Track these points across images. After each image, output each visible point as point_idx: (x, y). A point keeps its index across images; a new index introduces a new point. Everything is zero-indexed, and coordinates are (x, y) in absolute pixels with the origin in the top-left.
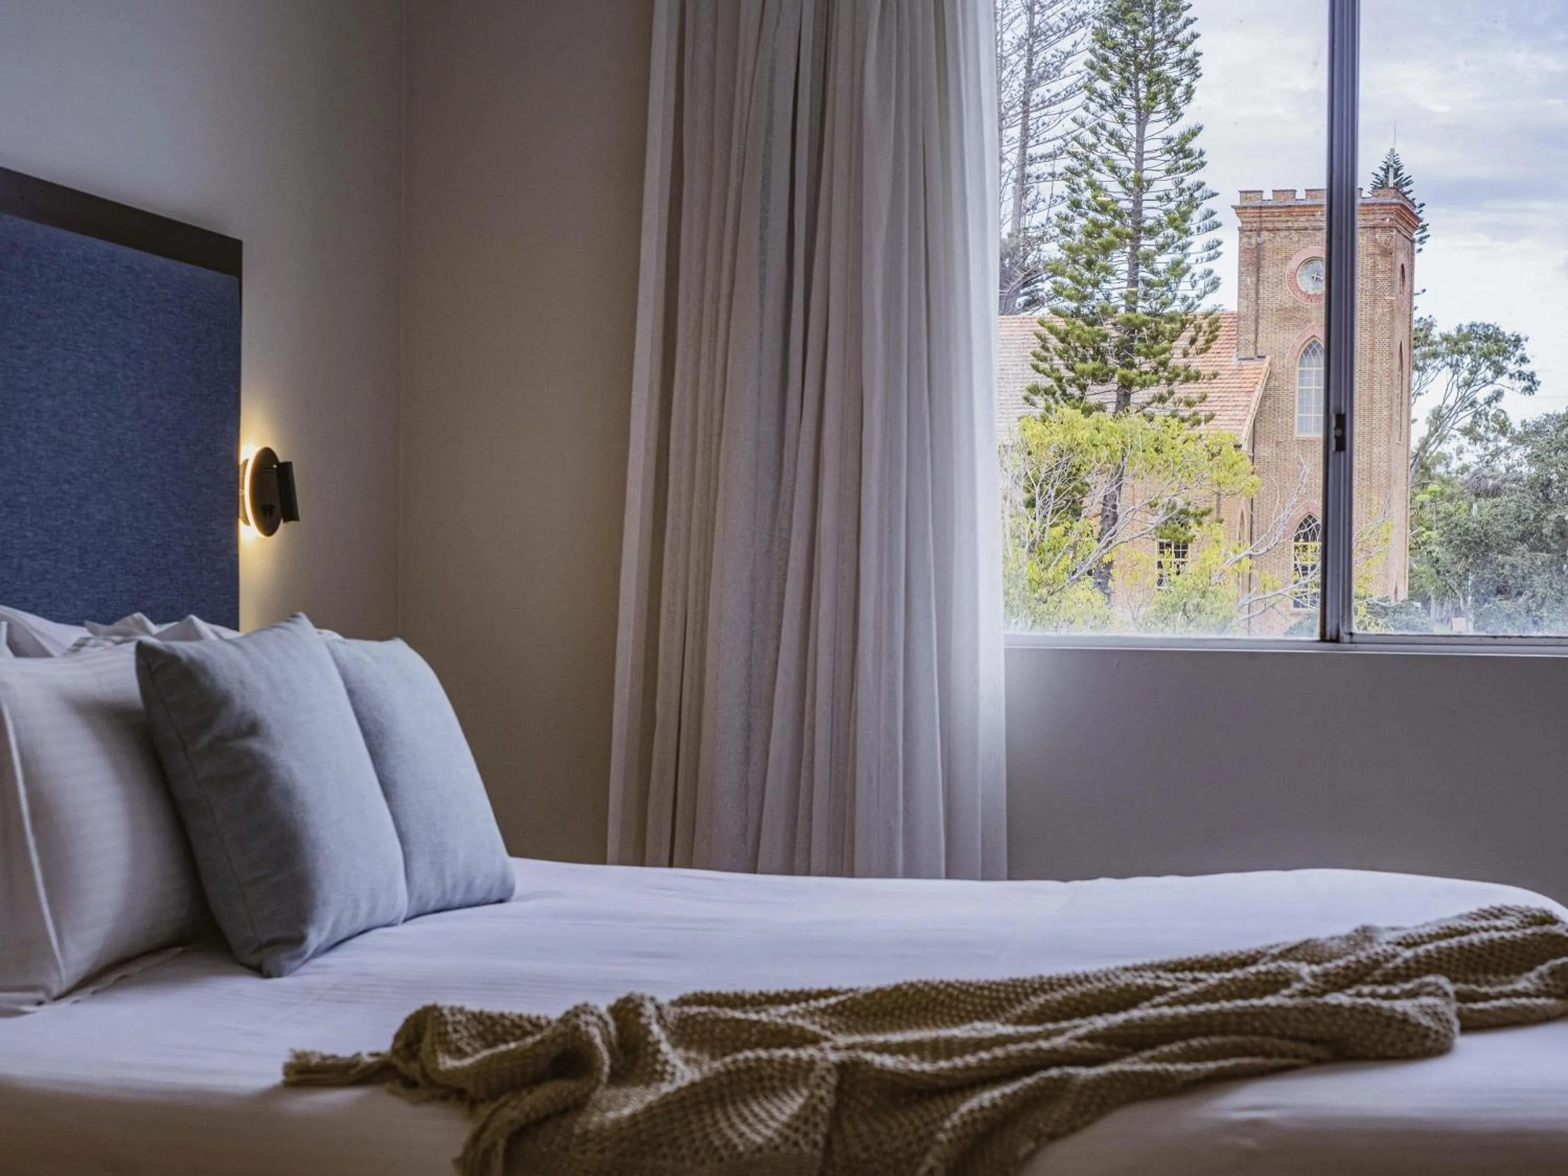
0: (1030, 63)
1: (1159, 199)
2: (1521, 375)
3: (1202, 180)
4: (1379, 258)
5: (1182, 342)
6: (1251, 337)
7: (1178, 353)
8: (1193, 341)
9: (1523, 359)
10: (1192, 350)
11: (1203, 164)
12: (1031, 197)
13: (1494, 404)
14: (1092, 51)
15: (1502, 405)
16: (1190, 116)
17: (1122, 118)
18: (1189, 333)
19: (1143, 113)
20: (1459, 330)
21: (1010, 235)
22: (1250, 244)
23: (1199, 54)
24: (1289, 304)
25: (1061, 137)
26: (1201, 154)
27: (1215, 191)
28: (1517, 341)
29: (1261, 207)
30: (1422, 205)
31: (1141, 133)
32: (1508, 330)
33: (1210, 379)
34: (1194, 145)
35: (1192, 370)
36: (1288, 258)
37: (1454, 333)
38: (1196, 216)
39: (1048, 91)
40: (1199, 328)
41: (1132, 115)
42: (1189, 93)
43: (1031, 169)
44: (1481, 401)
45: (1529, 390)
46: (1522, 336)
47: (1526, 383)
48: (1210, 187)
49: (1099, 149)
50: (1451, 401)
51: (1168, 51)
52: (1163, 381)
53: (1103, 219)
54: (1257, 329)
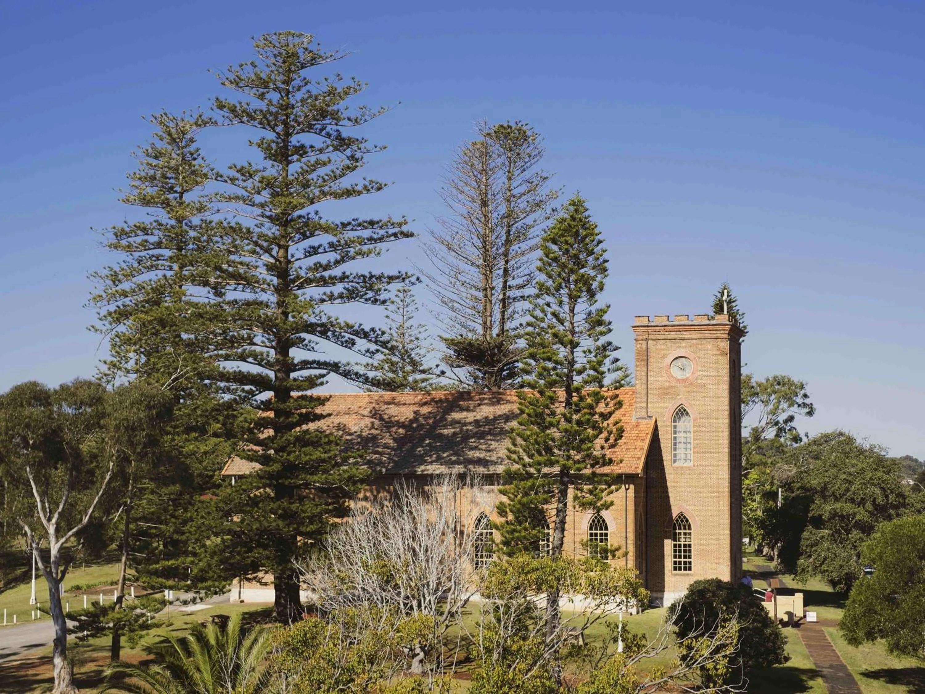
0: (508, 232)
1: (584, 352)
2: (805, 405)
3: (610, 340)
4: (720, 357)
5: (600, 441)
6: (644, 405)
7: (598, 447)
8: (607, 440)
9: (805, 396)
10: (606, 445)
11: (610, 331)
12: (510, 311)
13: (789, 424)
14: (541, 260)
15: (793, 424)
16: (601, 300)
17: (561, 303)
18: (603, 436)
19: (573, 298)
20: (768, 380)
21: (498, 335)
22: (641, 348)
23: (607, 261)
24: (667, 385)
25: (529, 275)
26: (610, 323)
27: (619, 346)
28: (802, 387)
29: (648, 326)
30: (743, 314)
31: (572, 310)
32: (796, 379)
33: (618, 464)
34: (606, 318)
35: (608, 457)
36: (664, 357)
37: (764, 381)
38: (607, 361)
39: (519, 248)
40: (610, 433)
41: (566, 299)
42: (601, 287)
43: (511, 293)
44: (781, 422)
45: (810, 413)
46: (804, 383)
47: (807, 410)
48: (615, 343)
49: (546, 320)
50: (763, 423)
51: (588, 259)
52: (589, 466)
53: (550, 365)
54: (647, 400)
